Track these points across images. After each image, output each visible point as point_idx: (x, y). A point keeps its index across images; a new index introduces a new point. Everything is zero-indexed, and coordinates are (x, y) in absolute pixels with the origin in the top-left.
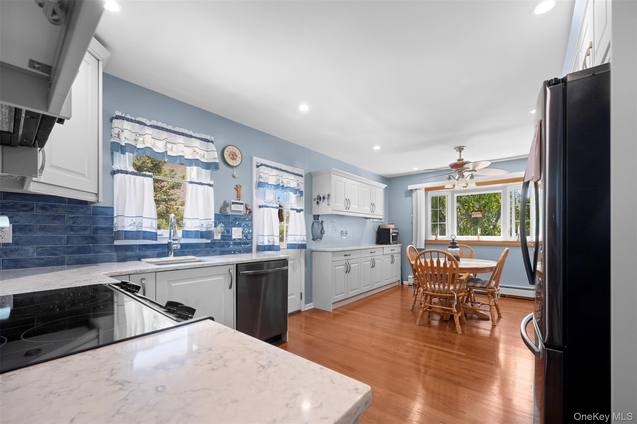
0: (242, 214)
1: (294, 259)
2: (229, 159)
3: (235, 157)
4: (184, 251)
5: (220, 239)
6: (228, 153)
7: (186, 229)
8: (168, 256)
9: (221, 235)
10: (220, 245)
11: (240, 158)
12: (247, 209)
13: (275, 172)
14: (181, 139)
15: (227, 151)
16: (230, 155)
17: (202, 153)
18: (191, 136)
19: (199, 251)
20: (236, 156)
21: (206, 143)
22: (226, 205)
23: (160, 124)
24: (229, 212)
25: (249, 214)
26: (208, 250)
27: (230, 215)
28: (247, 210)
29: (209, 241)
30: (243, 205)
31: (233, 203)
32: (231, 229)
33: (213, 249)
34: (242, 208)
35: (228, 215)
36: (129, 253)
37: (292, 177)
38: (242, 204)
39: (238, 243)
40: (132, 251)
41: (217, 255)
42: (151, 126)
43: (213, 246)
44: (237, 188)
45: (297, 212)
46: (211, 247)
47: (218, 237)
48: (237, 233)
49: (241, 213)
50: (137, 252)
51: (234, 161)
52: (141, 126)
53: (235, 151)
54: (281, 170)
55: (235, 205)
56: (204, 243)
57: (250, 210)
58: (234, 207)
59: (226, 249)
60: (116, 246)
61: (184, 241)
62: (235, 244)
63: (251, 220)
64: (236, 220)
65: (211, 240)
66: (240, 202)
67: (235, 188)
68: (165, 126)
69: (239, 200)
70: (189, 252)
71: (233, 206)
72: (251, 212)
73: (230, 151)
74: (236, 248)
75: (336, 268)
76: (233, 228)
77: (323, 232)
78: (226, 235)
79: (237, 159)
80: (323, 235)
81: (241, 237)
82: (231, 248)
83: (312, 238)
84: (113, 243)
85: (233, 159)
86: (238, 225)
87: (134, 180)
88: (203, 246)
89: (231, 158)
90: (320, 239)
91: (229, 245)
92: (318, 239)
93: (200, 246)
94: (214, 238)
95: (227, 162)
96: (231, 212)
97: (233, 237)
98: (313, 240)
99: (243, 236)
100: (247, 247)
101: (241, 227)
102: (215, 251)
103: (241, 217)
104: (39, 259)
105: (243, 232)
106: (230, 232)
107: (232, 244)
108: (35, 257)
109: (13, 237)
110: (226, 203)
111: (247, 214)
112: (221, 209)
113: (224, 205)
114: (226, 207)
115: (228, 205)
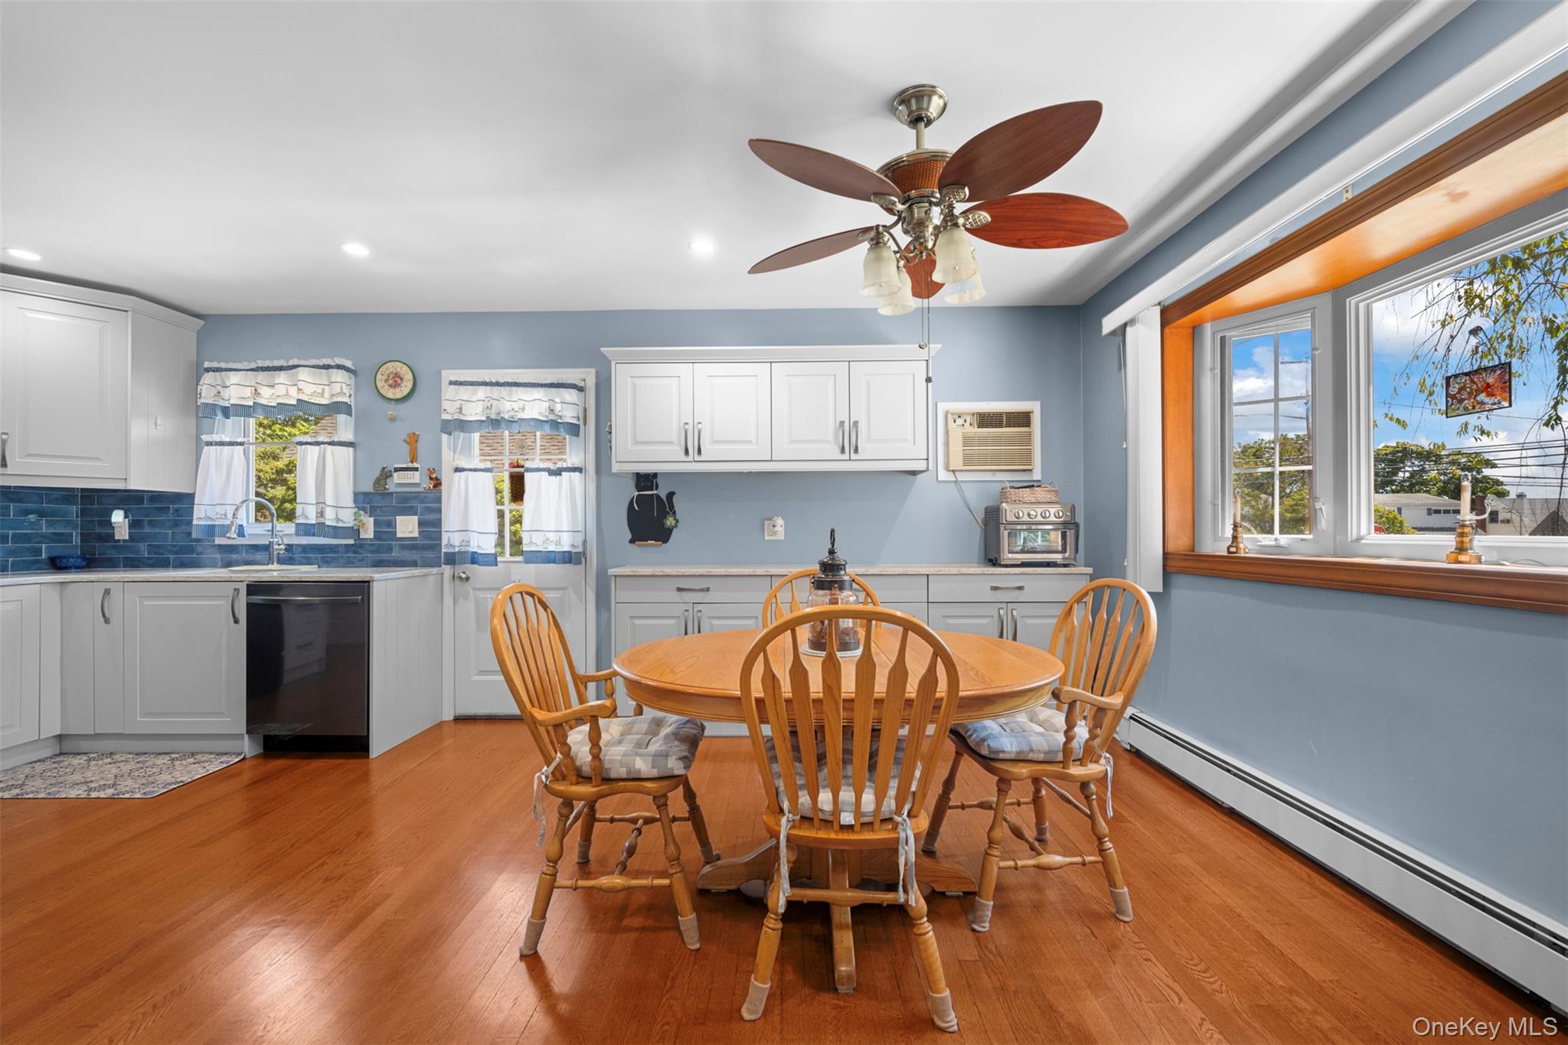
0: (421, 489)
1: (565, 589)
2: (387, 387)
3: (399, 381)
5: (372, 537)
6: (385, 377)
7: (301, 521)
9: (374, 531)
10: (373, 548)
11: (409, 380)
12: (431, 479)
13: (482, 392)
14: (282, 377)
15: (382, 375)
16: (389, 379)
17: (319, 389)
18: (299, 367)
19: (334, 559)
20: (402, 379)
21: (324, 371)
22: (386, 475)
24: (391, 487)
25: (434, 487)
26: (349, 557)
27: (392, 494)
28: (431, 481)
29: (351, 542)
30: (417, 471)
31: (397, 470)
32: (395, 519)
33: (360, 556)
34: (415, 477)
35: (389, 493)
36: (234, 556)
37: (539, 393)
38: (416, 469)
39: (409, 545)
40: (238, 553)
41: (367, 567)
43: (359, 550)
44: (413, 440)
45: (550, 475)
46: (354, 552)
47: (368, 533)
48: (407, 527)
49: (419, 487)
50: (244, 556)
51: (398, 390)
53: (399, 370)
54: (498, 384)
55: (400, 472)
56: (341, 545)
57: (437, 479)
58: (397, 478)
59: (384, 556)
60: (220, 546)
61: (296, 541)
62: (404, 547)
63: (439, 500)
64: (406, 503)
65: (355, 540)
66: (415, 465)
67: (405, 441)
69: (412, 462)
70: (316, 558)
71: (395, 475)
72: (438, 484)
73: (387, 372)
74: (407, 555)
75: (637, 622)
76: (397, 517)
77: (670, 521)
78: (384, 530)
79: (405, 383)
80: (674, 530)
81: (416, 534)
82: (395, 554)
83: (630, 536)
84: (214, 542)
85: (395, 385)
86: (409, 511)
87: (221, 451)
88: (340, 550)
89: (391, 386)
90: (656, 541)
91: (392, 549)
92: (649, 542)
93: (337, 550)
94: (361, 537)
95: (382, 395)
96: (396, 487)
97: (399, 535)
98: (632, 541)
99: (420, 532)
100: (430, 555)
101: (415, 515)
102: (363, 559)
103: (416, 496)
104: (149, 558)
105: (421, 524)
106: (391, 524)
107: (398, 547)
108: (146, 556)
109: (129, 533)
110: (386, 470)
111: (431, 487)
112: (375, 483)
113: (381, 475)
114: (386, 479)
115: (389, 474)
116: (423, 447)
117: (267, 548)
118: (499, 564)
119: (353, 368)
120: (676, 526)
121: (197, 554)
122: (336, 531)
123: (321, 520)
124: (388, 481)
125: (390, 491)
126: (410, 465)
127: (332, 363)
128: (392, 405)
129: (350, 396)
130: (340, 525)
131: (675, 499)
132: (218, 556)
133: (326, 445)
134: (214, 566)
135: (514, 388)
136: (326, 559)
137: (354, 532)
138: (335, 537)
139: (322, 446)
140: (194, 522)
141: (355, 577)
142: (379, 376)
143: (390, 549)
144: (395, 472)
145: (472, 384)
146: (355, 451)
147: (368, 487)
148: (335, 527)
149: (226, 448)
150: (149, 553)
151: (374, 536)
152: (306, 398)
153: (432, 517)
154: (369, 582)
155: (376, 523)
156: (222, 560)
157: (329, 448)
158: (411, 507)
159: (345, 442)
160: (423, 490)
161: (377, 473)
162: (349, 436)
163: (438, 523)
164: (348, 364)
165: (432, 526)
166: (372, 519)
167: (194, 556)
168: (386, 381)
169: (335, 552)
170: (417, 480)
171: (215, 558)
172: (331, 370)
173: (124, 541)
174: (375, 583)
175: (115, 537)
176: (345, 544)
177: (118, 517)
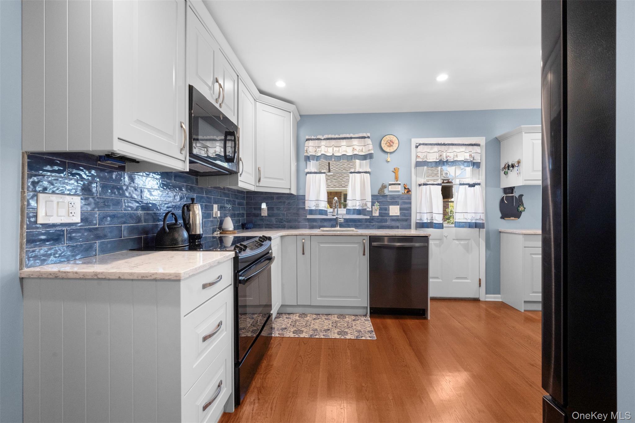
0: (400, 193)
1: (469, 240)
2: (386, 147)
3: (392, 144)
4: (349, 224)
5: (378, 215)
6: (385, 142)
7: (349, 208)
8: (336, 227)
9: (379, 213)
10: (378, 220)
11: (397, 143)
12: (405, 188)
13: (436, 148)
14: (344, 142)
15: (384, 141)
16: (387, 143)
17: (361, 148)
18: (351, 138)
19: (360, 225)
20: (393, 143)
21: (363, 139)
22: (384, 187)
23: (330, 136)
24: (386, 192)
25: (407, 192)
26: (367, 224)
27: (387, 195)
28: (406, 190)
29: (368, 217)
31: (390, 185)
32: (389, 207)
34: (399, 188)
35: (386, 195)
37: (463, 149)
38: (399, 184)
39: (395, 219)
40: (319, 222)
41: (376, 229)
42: (324, 139)
43: (372, 221)
44: (395, 171)
45: (469, 187)
46: (370, 222)
47: (376, 214)
48: (394, 211)
51: (391, 148)
52: (319, 141)
53: (392, 139)
54: (444, 144)
55: (392, 186)
56: (364, 219)
57: (408, 189)
58: (391, 188)
59: (384, 224)
60: (309, 219)
61: (348, 217)
62: (393, 220)
63: (410, 198)
64: (394, 200)
65: (370, 217)
66: (398, 182)
67: (393, 171)
68: (333, 136)
69: (397, 181)
70: (352, 225)
71: (390, 187)
72: (409, 191)
73: (386, 140)
74: (393, 224)
75: (534, 256)
76: (390, 206)
77: (521, 208)
78: (384, 212)
79: (394, 145)
80: (523, 212)
81: (398, 214)
82: (388, 223)
83: (500, 215)
84: (306, 217)
85: (390, 146)
86: (396, 203)
87: (315, 177)
88: (363, 221)
89: (388, 146)
90: (515, 218)
91: (387, 221)
92: (511, 218)
93: (361, 221)
94: (373, 215)
95: (383, 150)
96: (388, 192)
97: (391, 214)
98: (502, 218)
99: (401, 213)
100: (405, 223)
101: (398, 205)
102: (373, 225)
103: (398, 197)
104: (276, 224)
105: (401, 209)
106: (387, 209)
107: (389, 220)
108: (275, 223)
109: (268, 213)
110: (384, 185)
111: (406, 193)
112: (379, 190)
114: (384, 189)
115: (386, 186)
116: (401, 174)
117: (335, 220)
118: (444, 228)
120: (524, 211)
121: (297, 223)
125: (386, 194)
126: (396, 182)
127: (366, 136)
128: (388, 155)
129: (373, 150)
131: (523, 198)
134: (305, 228)
135: (451, 146)
136: (356, 225)
137: (371, 213)
141: (422, 234)
143: (386, 221)
145: (431, 144)
146: (371, 176)
149: (317, 175)
150: (276, 222)
152: (356, 153)
153: (406, 206)
154: (427, 237)
155: (380, 209)
156: (309, 225)
157: (363, 174)
158: (396, 202)
159: (367, 172)
160: (401, 194)
162: (368, 169)
163: (409, 209)
165: (406, 211)
166: (379, 207)
168: (386, 144)
170: (399, 189)
171: (306, 224)
172: (366, 139)
173: (265, 216)
175: (262, 215)
176: (365, 219)
177: (264, 206)
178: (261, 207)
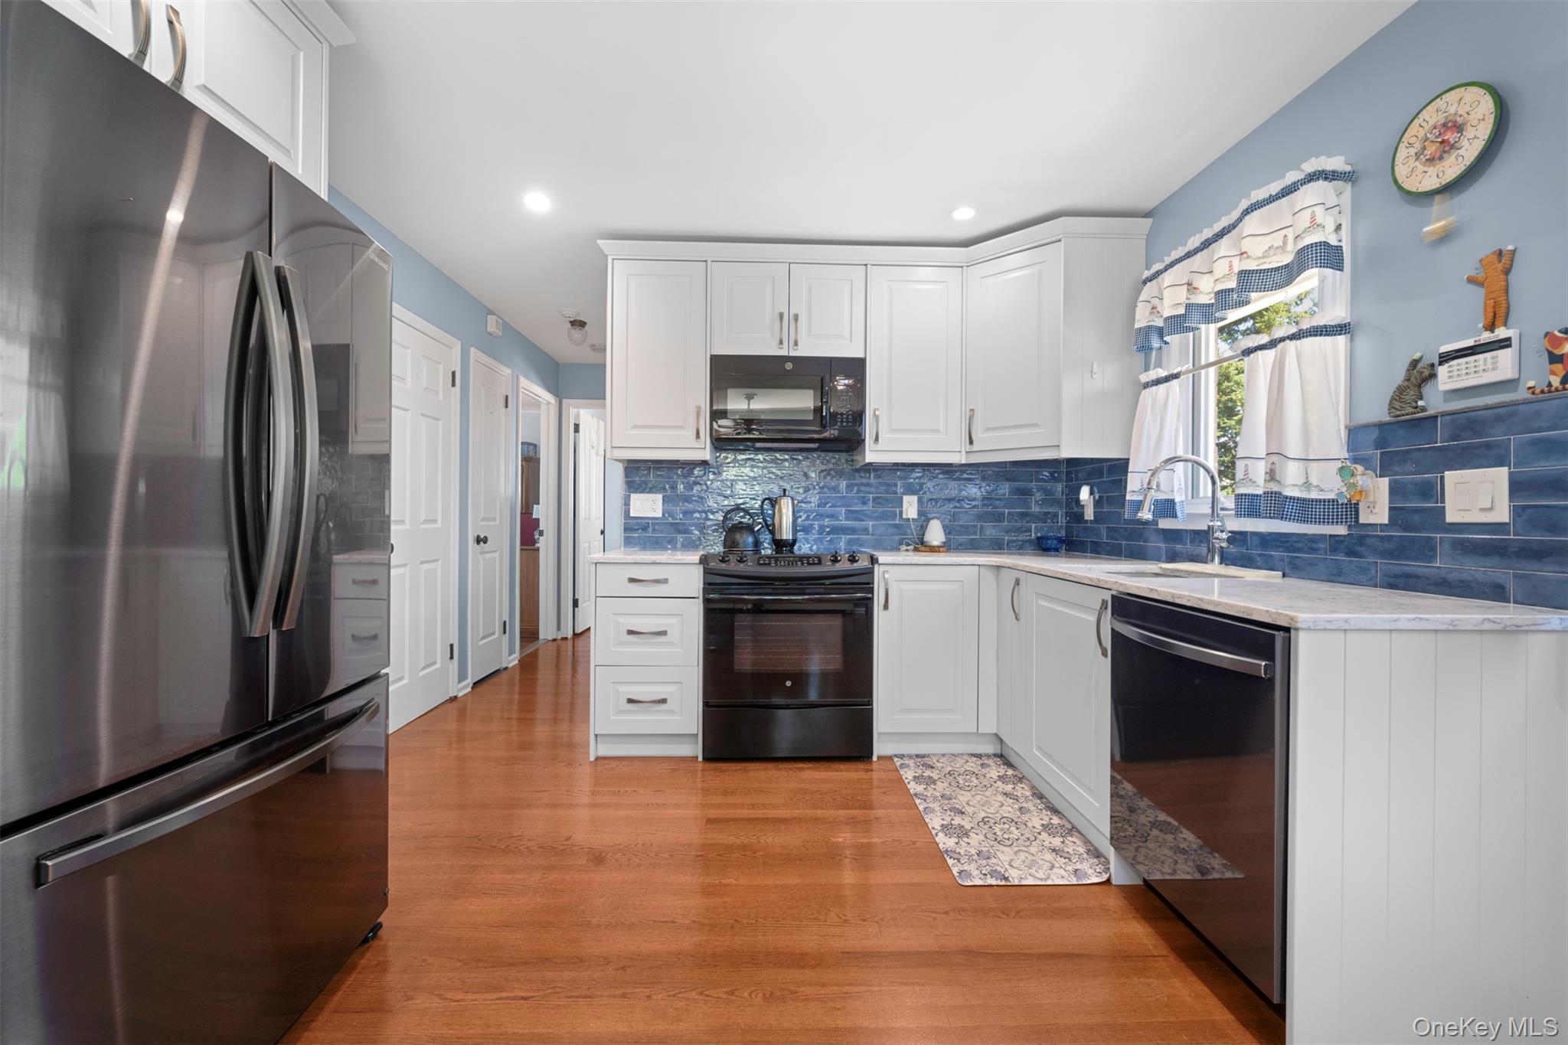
0: (1519, 395)
2: (1421, 168)
3: (1455, 135)
5: (1386, 522)
6: (1418, 147)
7: (1245, 489)
9: (1391, 509)
10: (1387, 546)
11: (1484, 117)
12: (1555, 359)
15: (1412, 145)
16: (1425, 149)
19: (1310, 562)
20: (1464, 127)
21: (1284, 201)
22: (1420, 375)
24: (1434, 400)
26: (1339, 560)
27: (1435, 418)
28: (1557, 367)
29: (1341, 530)
30: (1510, 347)
31: (1445, 358)
32: (1442, 478)
33: (1358, 561)
35: (1429, 418)
38: (1505, 344)
39: (1480, 543)
41: (1376, 586)
43: (1358, 548)
44: (1494, 271)
46: (1351, 553)
47: (1377, 512)
48: (1476, 496)
49: (1514, 389)
51: (1453, 160)
53: (1456, 109)
55: (1455, 362)
56: (1321, 535)
59: (1414, 565)
62: (1468, 548)
64: (1477, 437)
65: (1349, 527)
66: (1503, 333)
69: (1495, 328)
70: (1282, 560)
73: (1424, 132)
74: (1474, 568)
76: (1448, 474)
78: (1415, 506)
79: (1469, 133)
81: (1503, 516)
82: (1441, 564)
84: (1157, 525)
85: (1446, 152)
86: (1482, 455)
87: (1158, 393)
88: (1321, 546)
89: (1431, 159)
91: (1433, 549)
93: (1315, 546)
94: (1361, 521)
95: (1409, 193)
96: (1446, 400)
97: (1451, 517)
99: (1516, 511)
100: (1548, 570)
101: (1502, 464)
102: (1364, 569)
103: (1506, 415)
104: (1107, 544)
105: (1517, 487)
106: (1432, 491)
107: (1446, 546)
108: (1105, 541)
109: (1094, 512)
110: (1420, 366)
111: (1557, 382)
112: (1393, 399)
113: (1408, 380)
114: (1419, 386)
115: (1426, 373)
116: (1528, 279)
117: (1203, 536)
119: (1348, 168)
121: (1144, 542)
122: (1305, 509)
123: (1275, 488)
124: (1427, 390)
125: (1430, 412)
126: (1487, 337)
128: (1438, 205)
129: (1338, 228)
130: (1314, 495)
132: (1162, 545)
133: (1288, 341)
134: (1159, 560)
136: (1297, 562)
137: (1350, 510)
138: (1305, 521)
139: (1281, 345)
140: (1128, 497)
142: (1402, 153)
143: (1427, 550)
144: (1441, 363)
146: (1352, 340)
147: (1376, 410)
148: (1304, 500)
149: (1162, 387)
151: (1390, 519)
153: (1552, 466)
154: (1287, 630)
155: (1395, 490)
156: (1167, 552)
157: (1291, 345)
158: (1491, 446)
159: (1325, 326)
160: (1527, 395)
161: (1398, 376)
162: (1337, 312)
164: (1336, 163)
165: (1556, 492)
166: (1384, 482)
167: (1142, 543)
168: (1421, 153)
169: (1312, 550)
170: (1508, 371)
171: (1160, 548)
173: (1090, 522)
174: (1301, 635)
175: (1086, 518)
176: (1330, 536)
177: (1085, 494)
178: (1079, 498)
